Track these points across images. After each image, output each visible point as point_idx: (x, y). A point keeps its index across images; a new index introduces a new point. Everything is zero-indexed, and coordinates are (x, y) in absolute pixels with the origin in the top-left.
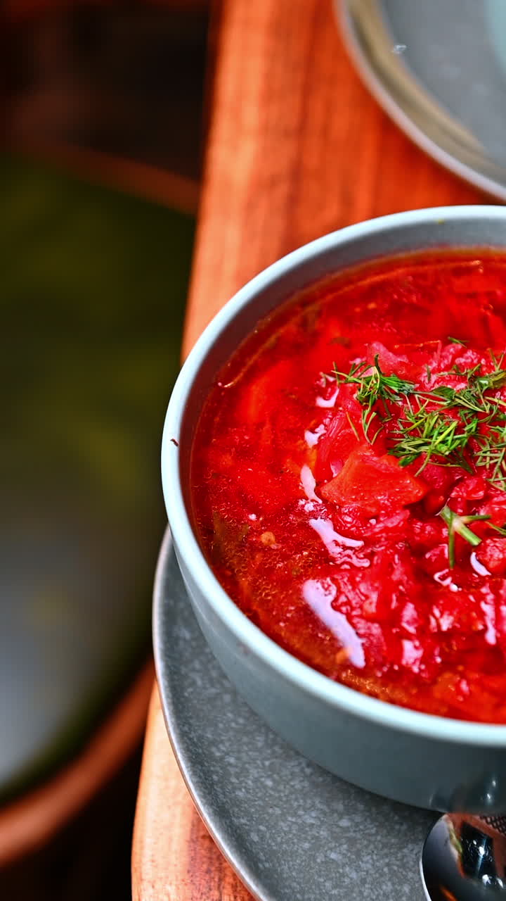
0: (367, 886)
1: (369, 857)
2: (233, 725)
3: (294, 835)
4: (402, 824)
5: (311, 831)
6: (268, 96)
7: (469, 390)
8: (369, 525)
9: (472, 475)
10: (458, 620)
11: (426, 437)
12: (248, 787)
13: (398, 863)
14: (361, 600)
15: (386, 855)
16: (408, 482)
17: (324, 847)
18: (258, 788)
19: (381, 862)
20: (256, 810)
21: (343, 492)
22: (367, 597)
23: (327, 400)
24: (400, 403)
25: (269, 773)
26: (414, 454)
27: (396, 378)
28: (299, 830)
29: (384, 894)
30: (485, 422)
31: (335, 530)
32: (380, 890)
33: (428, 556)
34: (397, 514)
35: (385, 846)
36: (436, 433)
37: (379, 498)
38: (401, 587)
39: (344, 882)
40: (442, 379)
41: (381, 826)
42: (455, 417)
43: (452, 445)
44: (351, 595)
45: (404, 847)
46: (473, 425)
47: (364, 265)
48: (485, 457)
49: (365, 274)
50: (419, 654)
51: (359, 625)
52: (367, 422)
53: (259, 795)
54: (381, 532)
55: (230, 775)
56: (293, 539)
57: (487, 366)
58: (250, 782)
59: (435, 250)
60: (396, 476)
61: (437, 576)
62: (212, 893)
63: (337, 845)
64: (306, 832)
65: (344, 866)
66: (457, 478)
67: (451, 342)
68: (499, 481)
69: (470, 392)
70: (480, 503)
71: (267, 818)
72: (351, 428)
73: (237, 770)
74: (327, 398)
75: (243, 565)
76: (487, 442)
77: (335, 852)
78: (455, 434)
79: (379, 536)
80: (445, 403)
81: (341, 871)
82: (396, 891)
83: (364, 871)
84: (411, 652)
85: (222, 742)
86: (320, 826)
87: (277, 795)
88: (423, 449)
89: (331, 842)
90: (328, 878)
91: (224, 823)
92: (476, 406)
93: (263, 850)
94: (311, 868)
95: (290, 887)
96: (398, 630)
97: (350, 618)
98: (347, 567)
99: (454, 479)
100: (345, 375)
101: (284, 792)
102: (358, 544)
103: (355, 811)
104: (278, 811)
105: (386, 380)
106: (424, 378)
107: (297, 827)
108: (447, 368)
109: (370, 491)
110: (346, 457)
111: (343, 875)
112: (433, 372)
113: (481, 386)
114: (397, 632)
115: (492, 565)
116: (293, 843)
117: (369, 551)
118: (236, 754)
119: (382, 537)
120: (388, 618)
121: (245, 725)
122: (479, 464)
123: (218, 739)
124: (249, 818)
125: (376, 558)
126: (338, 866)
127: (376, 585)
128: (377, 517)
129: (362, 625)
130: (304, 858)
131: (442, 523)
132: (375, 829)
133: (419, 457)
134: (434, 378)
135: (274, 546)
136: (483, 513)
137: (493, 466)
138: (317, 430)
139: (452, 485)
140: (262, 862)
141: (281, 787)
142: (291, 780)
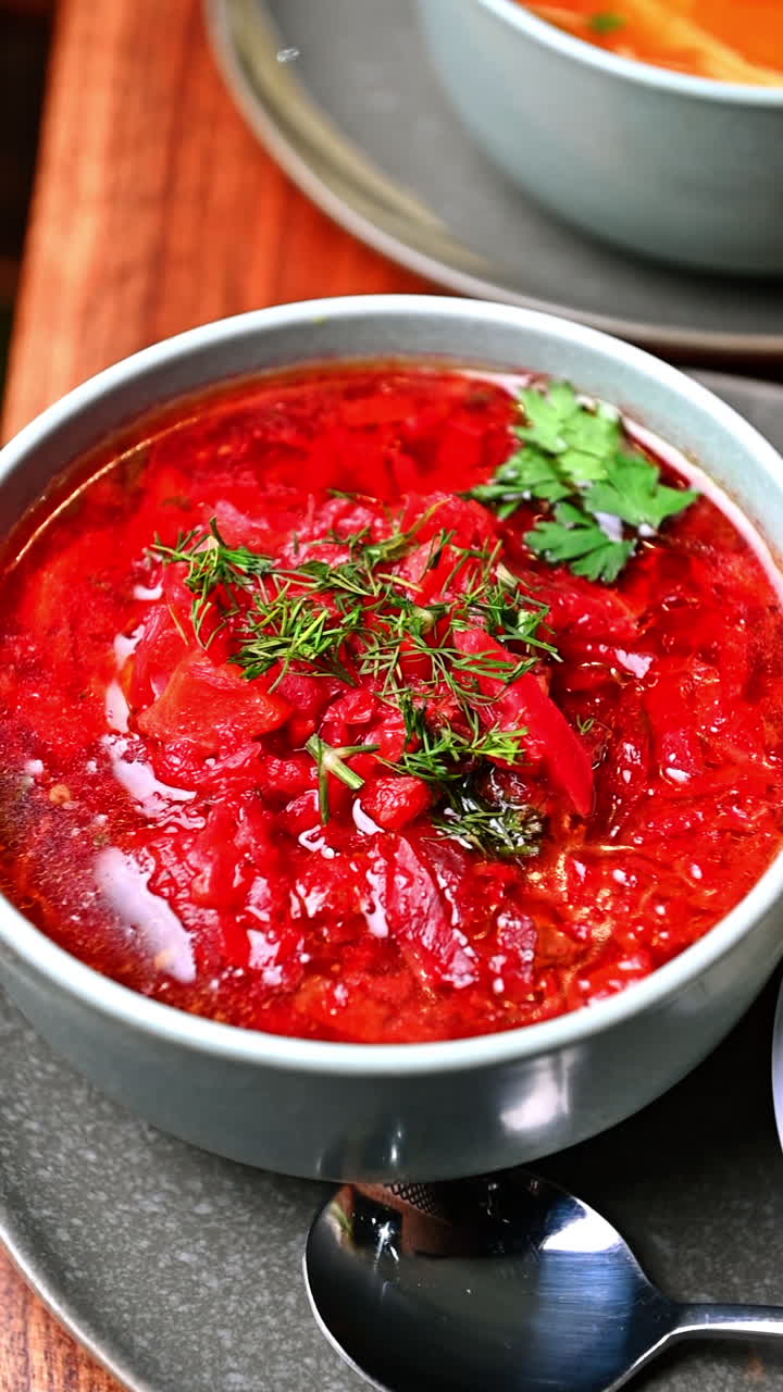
0: (233, 1297)
1: (238, 1256)
2: (39, 1075)
3: (126, 1229)
4: (288, 1206)
5: (152, 1222)
6: (118, 148)
7: (352, 564)
8: (205, 768)
9: (353, 688)
10: (332, 898)
11: (285, 636)
12: (57, 1163)
13: (280, 1262)
14: (190, 876)
15: (264, 1253)
16: (258, 701)
17: (169, 1245)
18: (73, 1164)
19: (256, 1261)
20: (69, 1196)
21: (167, 721)
22: (198, 872)
23: (153, 588)
24: (251, 588)
25: (92, 1142)
26: (266, 660)
27: (245, 552)
28: (133, 1223)
29: (258, 1308)
30: (373, 611)
31: (157, 777)
32: (251, 1303)
33: (289, 808)
34: (244, 749)
35: (262, 1238)
36: (298, 629)
37: (218, 727)
38: (247, 855)
39: (198, 1294)
40: (316, 551)
41: (257, 1210)
42: (329, 603)
43: (320, 645)
44: (176, 871)
45: (291, 1240)
46: (354, 616)
47: (211, 389)
48: (372, 661)
49: (211, 402)
50: (274, 950)
51: (187, 914)
52: (198, 618)
53: (75, 1174)
54: (219, 776)
55: (30, 1147)
56: (96, 794)
57: (383, 529)
58: (60, 1156)
59: (315, 364)
60: (237, 695)
61: (303, 839)
62: (12, 1322)
63: (191, 1240)
64: (144, 1226)
65: (199, 1271)
66: (334, 693)
67: (332, 497)
68: (393, 695)
69: (353, 567)
70: (366, 728)
71: (85, 1207)
72: (175, 626)
73: (42, 1140)
74: (149, 587)
75: (21, 836)
76: (375, 639)
77: (188, 1252)
78: (324, 630)
79: (217, 781)
80: (314, 585)
81: (195, 1278)
82: (275, 1303)
83: (229, 1277)
84: (262, 947)
85: (20, 1100)
86: (165, 1216)
87: (102, 1173)
88: (281, 652)
89: (181, 1238)
90: (174, 1289)
91: (14, 1217)
92: (361, 587)
93: (75, 1252)
94: (149, 1277)
95: (113, 1304)
96: (243, 917)
97: (173, 904)
98: (172, 830)
99: (329, 694)
100: (171, 551)
101: (112, 1168)
102: (187, 796)
103: (220, 1191)
104: (103, 1197)
105: (230, 555)
106: (288, 551)
107: (130, 1219)
108: (323, 534)
109: (204, 719)
110: (171, 671)
111: (197, 1284)
112: (304, 540)
113: (371, 558)
114: (242, 920)
115: (385, 816)
116: (125, 1242)
117: (202, 805)
118: (41, 1118)
119: (221, 783)
120: (229, 900)
121: (56, 1075)
122: (364, 671)
123: (14, 1096)
124: (57, 1208)
125: (211, 814)
126: (190, 1270)
127: (209, 853)
128: (215, 756)
129: (191, 912)
130: (139, 1262)
131: (309, 760)
132: (248, 1215)
133: (275, 664)
134: (304, 549)
135: (66, 806)
136: (369, 742)
137: (383, 674)
138: (135, 633)
139: (324, 703)
140: (73, 1270)
141: (110, 1162)
142: (124, 1151)
